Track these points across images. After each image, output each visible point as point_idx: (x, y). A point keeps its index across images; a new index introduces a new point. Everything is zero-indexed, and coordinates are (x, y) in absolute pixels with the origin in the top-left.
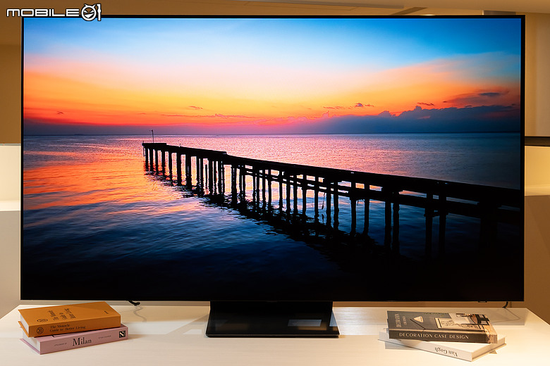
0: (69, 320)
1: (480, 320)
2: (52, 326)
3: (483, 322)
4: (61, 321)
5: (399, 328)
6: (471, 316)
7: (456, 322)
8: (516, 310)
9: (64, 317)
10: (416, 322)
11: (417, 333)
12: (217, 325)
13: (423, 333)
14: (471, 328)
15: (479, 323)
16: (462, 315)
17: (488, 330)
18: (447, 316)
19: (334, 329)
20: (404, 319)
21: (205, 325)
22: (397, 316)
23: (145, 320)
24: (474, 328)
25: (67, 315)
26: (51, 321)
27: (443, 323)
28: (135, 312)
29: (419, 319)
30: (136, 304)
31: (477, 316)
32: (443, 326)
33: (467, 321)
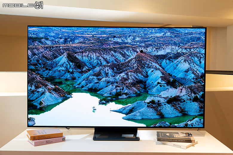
0: (45, 134)
1: (189, 135)
2: (39, 136)
3: (190, 136)
4: (42, 134)
5: (161, 137)
6: (186, 133)
7: (180, 136)
8: (202, 131)
9: (43, 133)
10: (167, 135)
11: (167, 139)
12: (97, 136)
13: (169, 139)
14: (186, 138)
15: (189, 136)
16: (183, 133)
17: (192, 138)
18: (177, 133)
19: (138, 138)
20: (163, 134)
21: (93, 136)
22: (160, 133)
23: (71, 134)
24: (187, 138)
25: (44, 133)
26: (38, 135)
27: (176, 136)
28: (68, 132)
29: (168, 134)
30: (68, 129)
31: (188, 133)
32: (176, 137)
33: (184, 135)
